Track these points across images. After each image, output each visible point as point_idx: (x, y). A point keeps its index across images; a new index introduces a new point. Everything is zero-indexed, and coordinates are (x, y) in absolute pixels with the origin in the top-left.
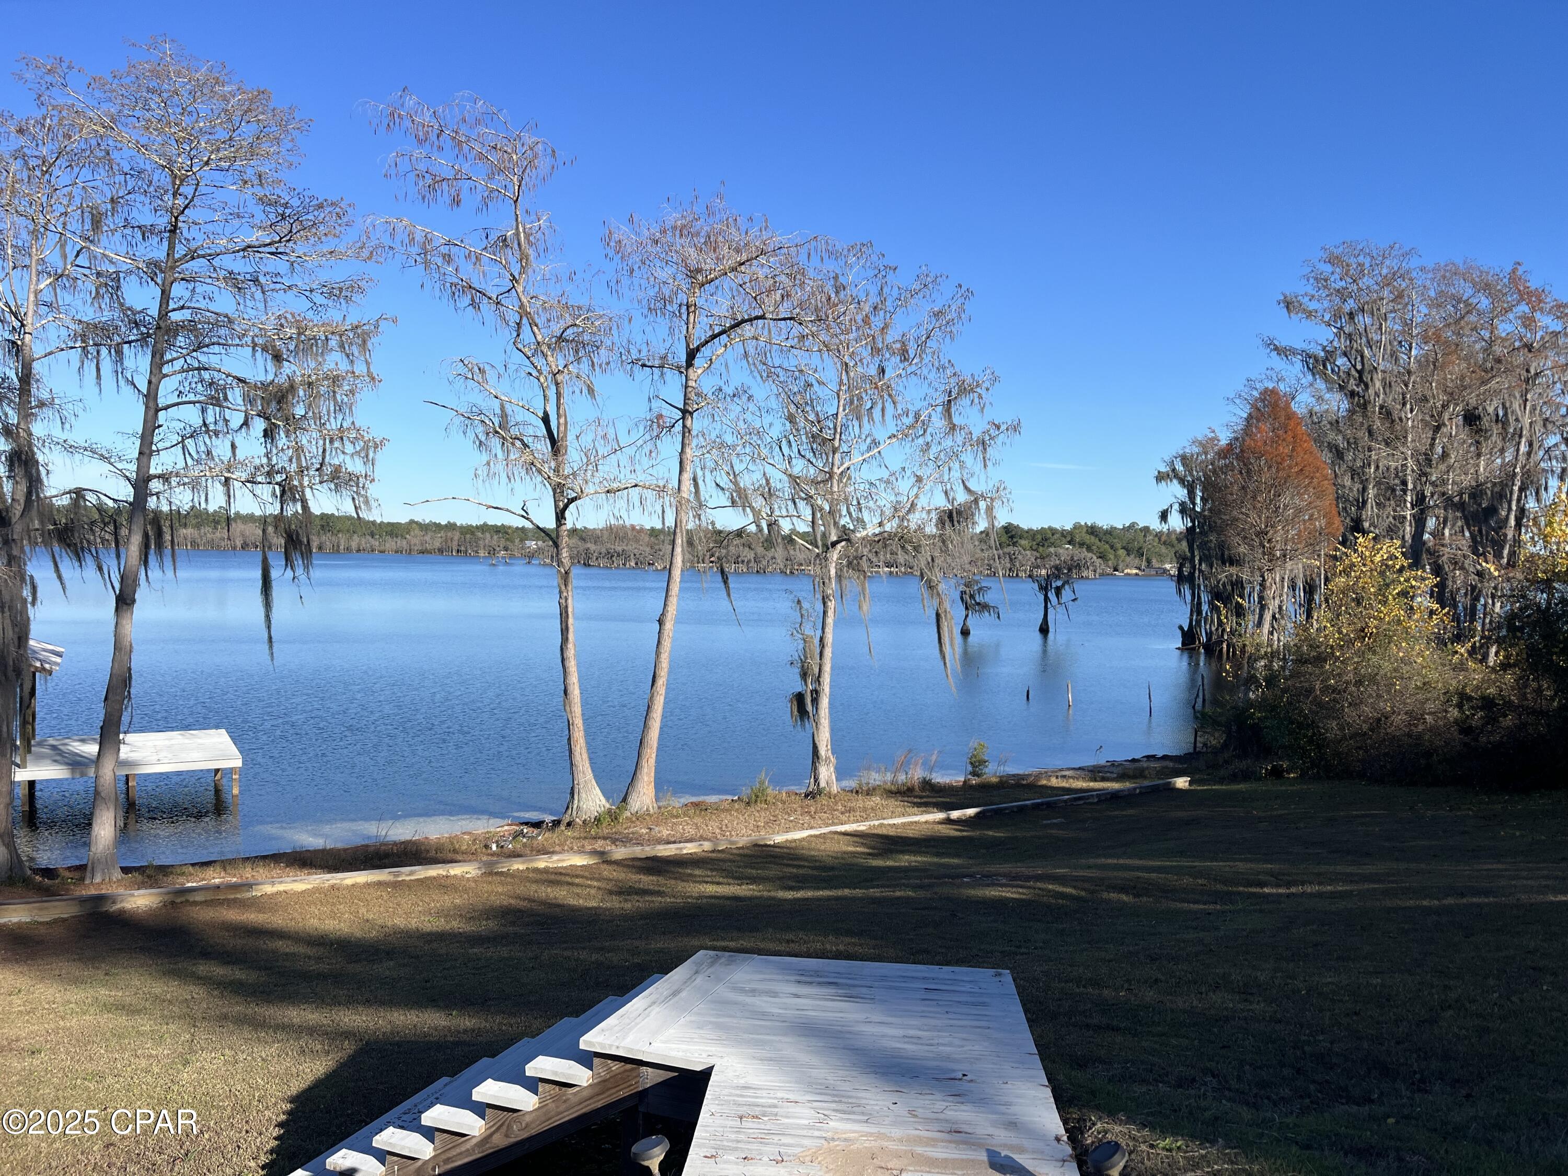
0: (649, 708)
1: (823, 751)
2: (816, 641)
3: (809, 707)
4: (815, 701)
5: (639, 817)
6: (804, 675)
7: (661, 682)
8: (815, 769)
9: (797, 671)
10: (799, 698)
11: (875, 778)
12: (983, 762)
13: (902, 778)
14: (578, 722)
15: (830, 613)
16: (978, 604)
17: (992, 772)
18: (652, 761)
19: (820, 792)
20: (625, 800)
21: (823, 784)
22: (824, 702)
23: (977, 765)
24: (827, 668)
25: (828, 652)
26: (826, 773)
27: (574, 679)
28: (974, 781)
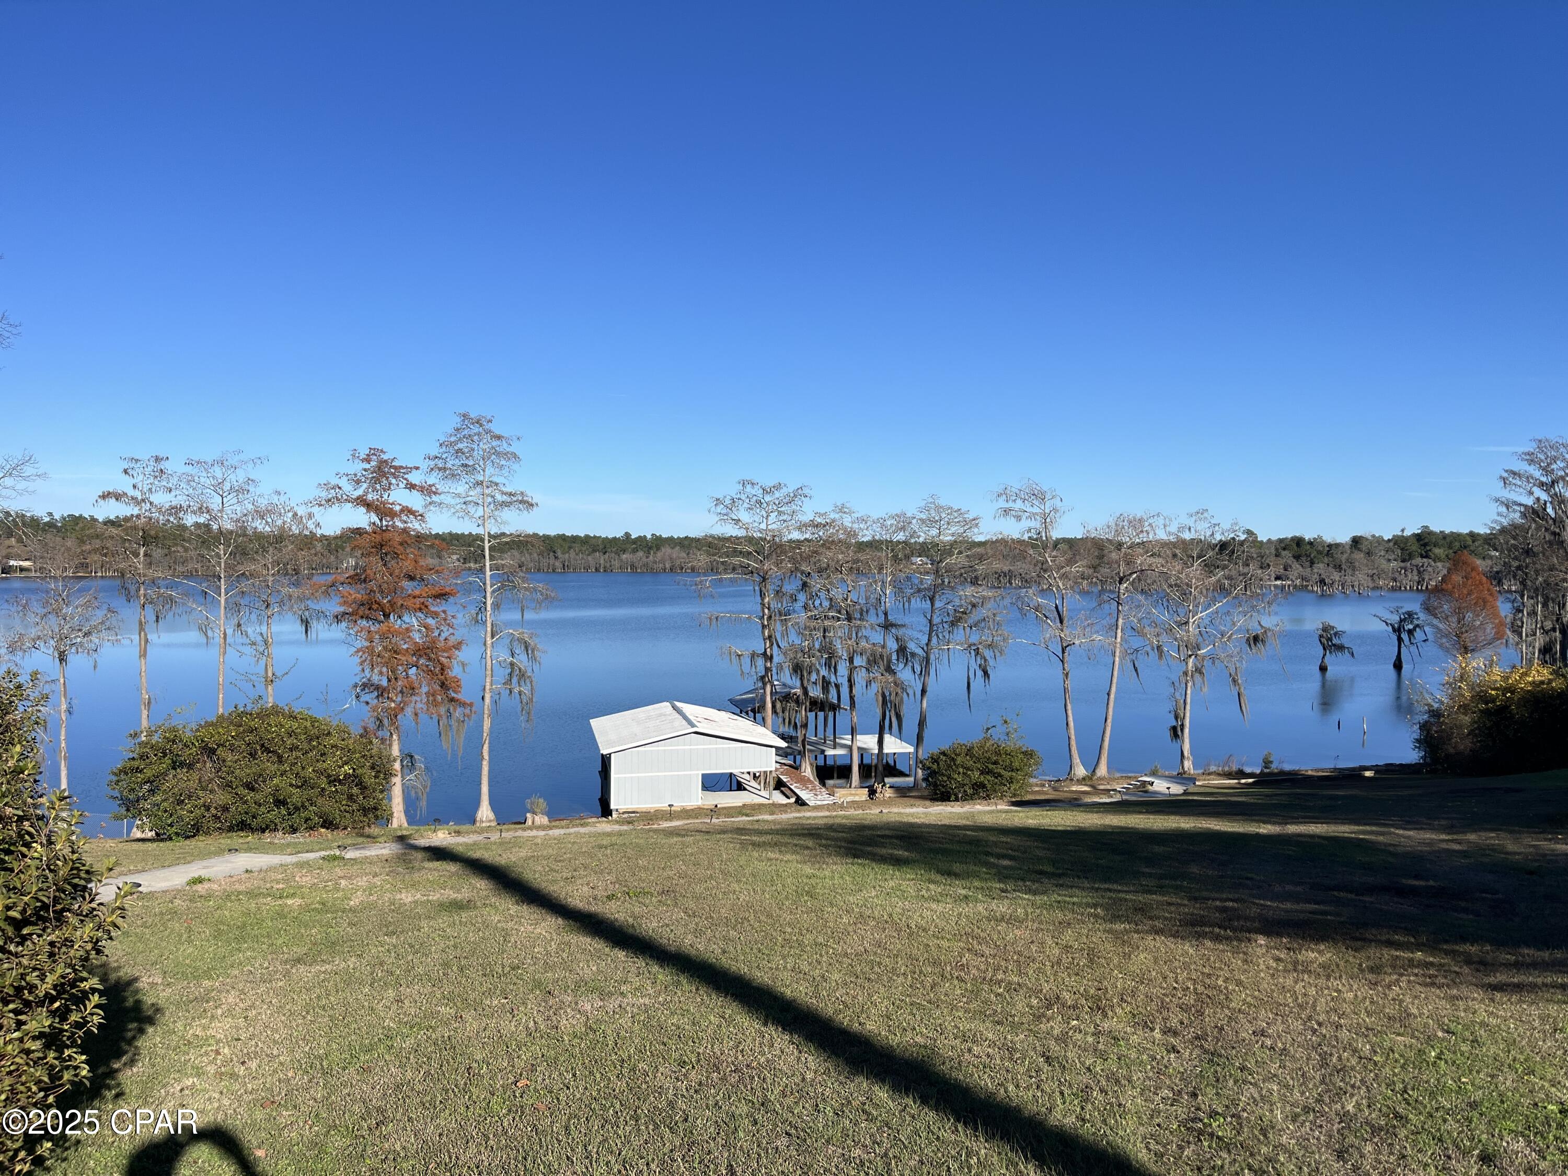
0: (1104, 732)
1: (1186, 754)
2: (1182, 701)
3: (1180, 733)
4: (1182, 730)
5: (1100, 779)
6: (1176, 718)
7: (1109, 721)
8: (1182, 762)
9: (1172, 716)
10: (1174, 729)
11: (1213, 768)
12: (1271, 762)
13: (1226, 769)
14: (1073, 737)
15: (1189, 688)
16: (1334, 645)
17: (1275, 767)
18: (1106, 755)
19: (1185, 772)
20: (1094, 771)
21: (1186, 769)
22: (1187, 731)
23: (1267, 763)
24: (1188, 715)
25: (1188, 707)
26: (1188, 764)
27: (1071, 719)
28: (1266, 771)
